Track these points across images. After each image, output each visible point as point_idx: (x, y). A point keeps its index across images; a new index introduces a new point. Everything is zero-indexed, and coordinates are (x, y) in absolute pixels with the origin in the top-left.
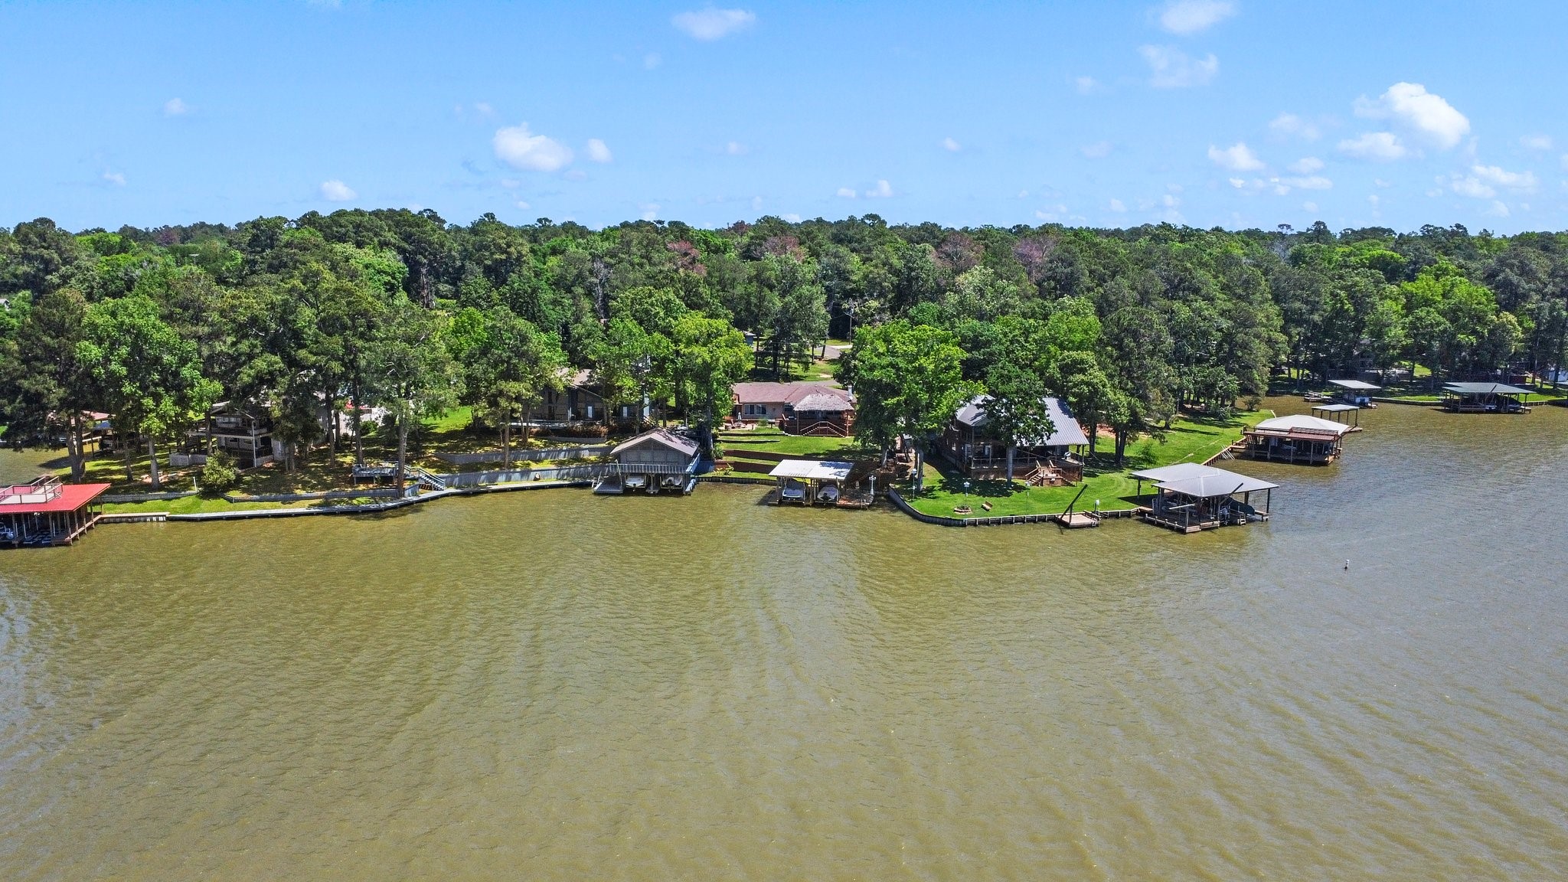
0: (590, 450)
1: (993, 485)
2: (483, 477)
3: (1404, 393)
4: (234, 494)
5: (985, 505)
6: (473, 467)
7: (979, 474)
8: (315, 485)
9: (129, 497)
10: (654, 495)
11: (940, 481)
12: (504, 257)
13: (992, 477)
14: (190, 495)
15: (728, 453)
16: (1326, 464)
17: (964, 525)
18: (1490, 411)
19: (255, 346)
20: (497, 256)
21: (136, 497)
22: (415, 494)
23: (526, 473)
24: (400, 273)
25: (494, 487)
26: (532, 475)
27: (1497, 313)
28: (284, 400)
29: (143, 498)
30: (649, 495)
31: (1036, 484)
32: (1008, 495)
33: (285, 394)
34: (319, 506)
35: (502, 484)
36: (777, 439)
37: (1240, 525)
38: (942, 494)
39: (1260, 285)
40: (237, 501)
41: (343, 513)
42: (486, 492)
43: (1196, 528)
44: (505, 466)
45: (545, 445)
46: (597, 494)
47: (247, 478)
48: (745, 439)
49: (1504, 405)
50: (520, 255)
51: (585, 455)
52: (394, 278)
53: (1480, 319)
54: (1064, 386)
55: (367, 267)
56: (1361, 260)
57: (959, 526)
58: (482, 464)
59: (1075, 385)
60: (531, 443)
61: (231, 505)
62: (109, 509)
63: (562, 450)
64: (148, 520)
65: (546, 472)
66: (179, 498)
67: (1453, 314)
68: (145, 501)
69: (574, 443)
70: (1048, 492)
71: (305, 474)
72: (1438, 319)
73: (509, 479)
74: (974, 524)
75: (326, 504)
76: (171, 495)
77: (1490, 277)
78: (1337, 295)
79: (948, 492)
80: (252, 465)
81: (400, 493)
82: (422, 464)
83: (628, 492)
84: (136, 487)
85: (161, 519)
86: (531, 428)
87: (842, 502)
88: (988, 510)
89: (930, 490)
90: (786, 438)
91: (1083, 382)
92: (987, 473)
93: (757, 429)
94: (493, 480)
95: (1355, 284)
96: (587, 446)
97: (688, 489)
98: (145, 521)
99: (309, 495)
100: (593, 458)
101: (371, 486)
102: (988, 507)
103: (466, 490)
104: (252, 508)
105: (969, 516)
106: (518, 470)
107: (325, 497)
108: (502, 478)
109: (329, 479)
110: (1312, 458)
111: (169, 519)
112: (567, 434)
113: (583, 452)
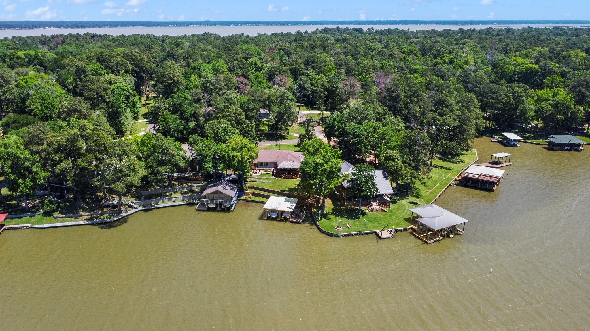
0: (196, 186)
1: (353, 212)
2: (153, 201)
3: (533, 138)
4: (57, 214)
5: (348, 225)
6: (149, 197)
7: (348, 206)
8: (87, 209)
9: (17, 216)
10: (219, 211)
11: (332, 209)
12: (172, 81)
13: (353, 207)
14: (40, 214)
15: (250, 188)
16: (493, 191)
17: (338, 237)
18: (567, 150)
19: (61, 157)
20: (169, 81)
21: (19, 216)
22: (126, 212)
23: (170, 199)
24: (131, 89)
25: (158, 206)
26: (173, 200)
27: (575, 105)
28: (73, 179)
29: (22, 216)
30: (217, 211)
31: (371, 211)
32: (358, 218)
33: (73, 176)
34: (89, 220)
35: (161, 204)
36: (271, 180)
37: (451, 238)
38: (331, 217)
39: (474, 102)
40: (57, 218)
41: (97, 224)
42: (154, 209)
43: (433, 241)
44: (162, 196)
45: (178, 185)
46: (197, 210)
47: (62, 205)
48: (258, 180)
49: (574, 147)
50: (178, 80)
51: (194, 188)
52: (129, 92)
53: (568, 107)
54: (385, 166)
55: (118, 88)
56: (522, 69)
57: (336, 236)
58: (154, 195)
59: (389, 167)
60: (173, 184)
61: (55, 220)
62: (9, 222)
63: (185, 187)
64: (23, 228)
65: (178, 198)
66: (35, 216)
67: (556, 106)
68: (22, 217)
69: (190, 183)
70: (374, 216)
71: (84, 203)
72: (549, 108)
73: (163, 202)
74: (342, 236)
75: (91, 219)
76: (33, 214)
77: (573, 89)
78: (509, 96)
79: (334, 216)
80: (65, 197)
81: (120, 212)
82: (130, 196)
83: (209, 209)
84: (20, 210)
85: (28, 228)
86: (173, 176)
87: (292, 219)
88: (349, 228)
89: (327, 214)
90: (274, 180)
91: (393, 166)
92: (351, 205)
93: (264, 174)
94: (157, 203)
95: (516, 92)
96: (195, 185)
97: (232, 209)
98: (22, 228)
99: (85, 214)
100: (197, 190)
101: (109, 209)
102: (349, 227)
103: (147, 208)
104: (62, 221)
105: (341, 231)
106: (167, 198)
107: (91, 215)
108: (161, 202)
109: (93, 205)
110: (487, 188)
111: (31, 228)
112: (188, 179)
113: (193, 188)
